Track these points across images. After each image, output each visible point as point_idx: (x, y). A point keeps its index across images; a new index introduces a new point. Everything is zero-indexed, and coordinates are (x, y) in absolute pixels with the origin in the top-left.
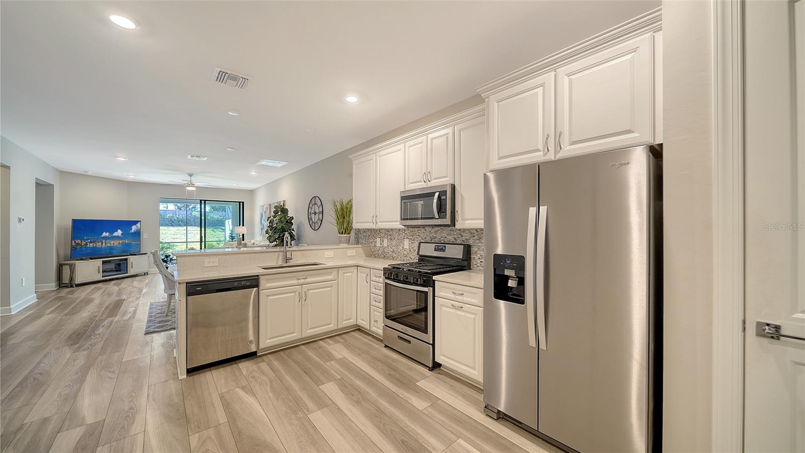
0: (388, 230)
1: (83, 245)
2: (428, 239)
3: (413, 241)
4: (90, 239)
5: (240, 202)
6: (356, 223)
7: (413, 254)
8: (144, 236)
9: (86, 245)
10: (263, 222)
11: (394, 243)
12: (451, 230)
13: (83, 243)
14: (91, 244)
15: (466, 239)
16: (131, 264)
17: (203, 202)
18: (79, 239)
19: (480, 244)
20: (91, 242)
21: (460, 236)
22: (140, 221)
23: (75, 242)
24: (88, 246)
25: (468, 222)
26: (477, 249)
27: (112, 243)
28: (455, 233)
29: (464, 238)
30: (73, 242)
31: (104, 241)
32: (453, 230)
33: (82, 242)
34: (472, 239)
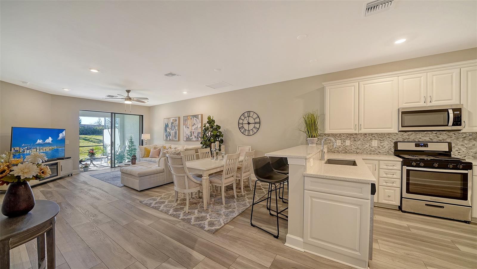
0: (352, 135)
1: (21, 152)
2: (401, 140)
3: (381, 141)
4: (26, 146)
5: (140, 115)
6: (330, 129)
7: (382, 149)
8: (67, 142)
9: (24, 151)
10: (168, 130)
11: (359, 143)
12: (425, 134)
13: (22, 150)
14: (28, 151)
15: (443, 139)
16: (60, 167)
17: (113, 114)
18: (18, 147)
19: (457, 142)
20: (28, 149)
21: (437, 137)
22: (65, 129)
23: (14, 149)
24: (25, 152)
25: (474, 128)
26: (455, 145)
27: (45, 149)
28: (430, 136)
29: (440, 139)
30: (13, 149)
31: (38, 148)
32: (429, 134)
33: (20, 149)
34: (449, 139)
